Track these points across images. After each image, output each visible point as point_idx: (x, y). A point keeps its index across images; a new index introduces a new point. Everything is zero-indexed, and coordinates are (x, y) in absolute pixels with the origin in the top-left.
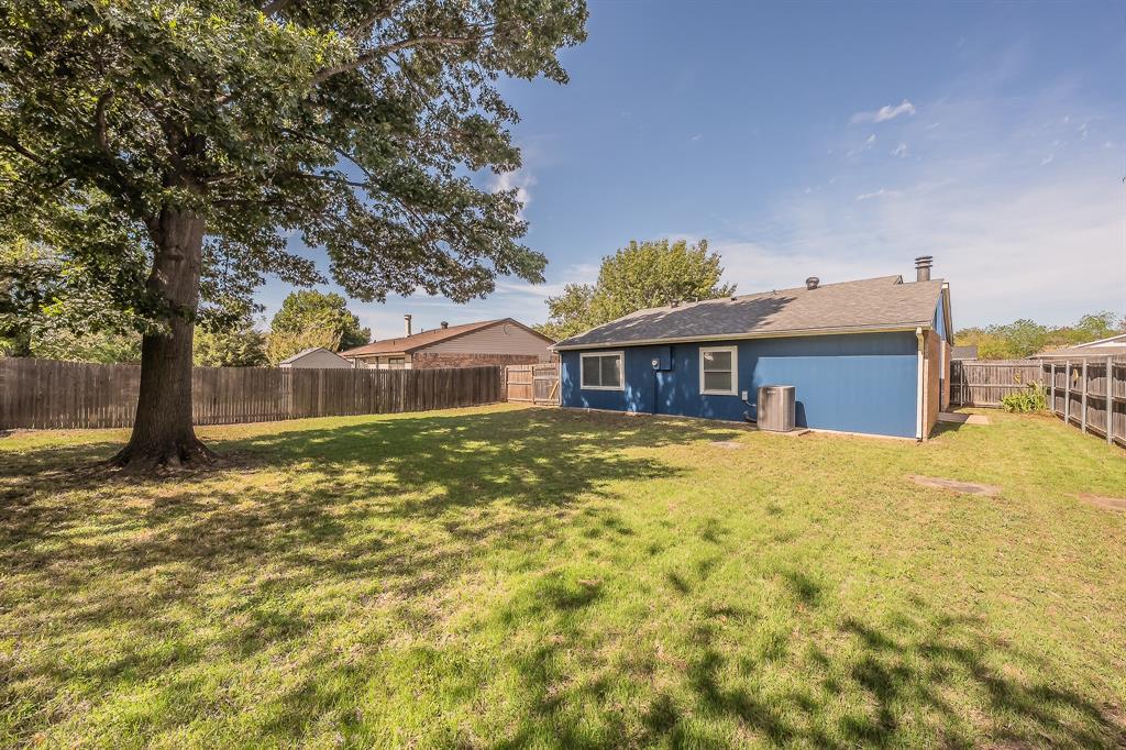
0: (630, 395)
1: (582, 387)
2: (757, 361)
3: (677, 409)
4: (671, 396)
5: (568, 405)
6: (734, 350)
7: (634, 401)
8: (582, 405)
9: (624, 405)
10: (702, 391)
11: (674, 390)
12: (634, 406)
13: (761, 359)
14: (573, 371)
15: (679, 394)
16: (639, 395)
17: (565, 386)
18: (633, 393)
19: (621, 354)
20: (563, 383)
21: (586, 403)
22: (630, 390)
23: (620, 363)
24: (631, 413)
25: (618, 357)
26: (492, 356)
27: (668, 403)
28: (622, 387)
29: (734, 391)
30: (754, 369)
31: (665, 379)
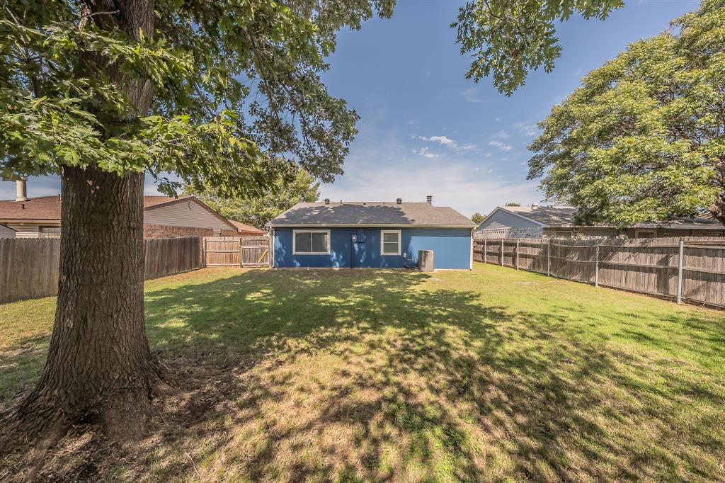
0: (335, 257)
1: (294, 252)
2: (410, 238)
3: (366, 264)
4: (363, 257)
5: (280, 267)
6: (399, 232)
7: (338, 261)
8: (294, 265)
9: (331, 264)
10: (382, 253)
11: (365, 253)
12: (338, 264)
13: (413, 238)
14: (286, 242)
15: (368, 256)
16: (341, 257)
17: (278, 253)
18: (337, 256)
19: (329, 232)
20: (276, 251)
21: (298, 264)
22: (335, 254)
23: (328, 237)
24: (336, 268)
25: (326, 234)
26: (179, 228)
27: (361, 261)
28: (329, 252)
29: (400, 253)
30: (409, 242)
31: (359, 248)
